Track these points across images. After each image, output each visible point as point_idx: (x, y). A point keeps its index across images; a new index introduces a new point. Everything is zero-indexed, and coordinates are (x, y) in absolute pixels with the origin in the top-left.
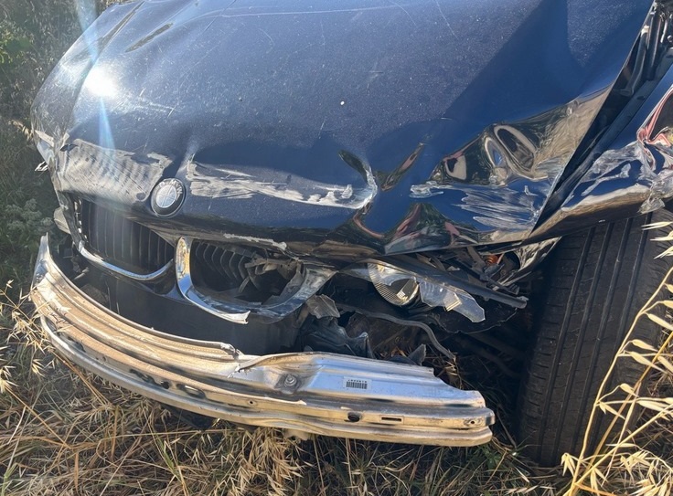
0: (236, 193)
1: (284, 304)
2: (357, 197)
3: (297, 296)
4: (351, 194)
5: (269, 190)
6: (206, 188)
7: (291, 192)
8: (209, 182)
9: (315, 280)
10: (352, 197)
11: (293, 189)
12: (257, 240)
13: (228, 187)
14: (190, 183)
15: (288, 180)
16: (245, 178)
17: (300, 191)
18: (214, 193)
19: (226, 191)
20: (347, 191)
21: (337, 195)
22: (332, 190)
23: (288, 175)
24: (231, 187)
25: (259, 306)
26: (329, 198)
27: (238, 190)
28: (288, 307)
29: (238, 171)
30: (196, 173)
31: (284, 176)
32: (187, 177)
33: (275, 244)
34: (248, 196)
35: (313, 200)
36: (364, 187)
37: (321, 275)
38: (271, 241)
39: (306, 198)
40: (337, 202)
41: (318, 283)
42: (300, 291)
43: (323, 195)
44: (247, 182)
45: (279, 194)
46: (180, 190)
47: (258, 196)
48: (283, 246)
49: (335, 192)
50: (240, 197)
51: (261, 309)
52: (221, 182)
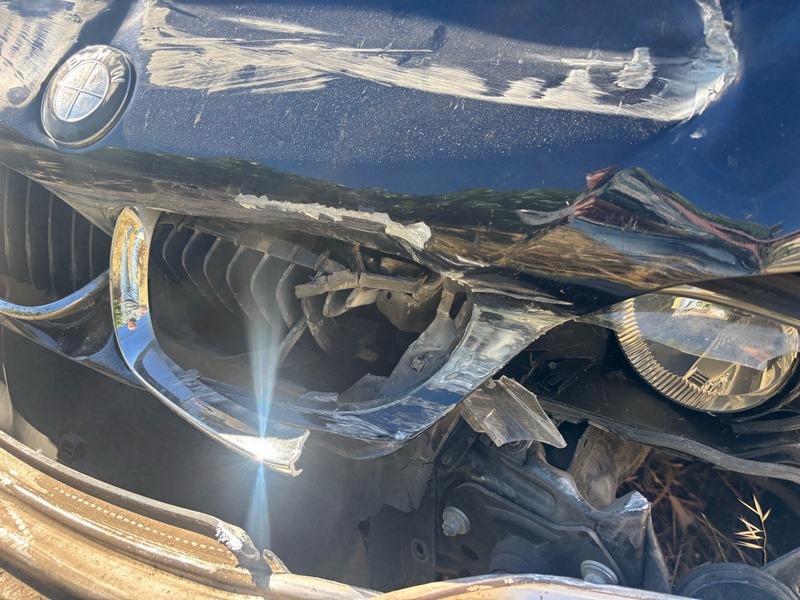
0: (278, 77)
1: (404, 401)
2: (669, 83)
3: (439, 381)
4: (647, 77)
5: (376, 68)
6: (190, 67)
7: (448, 71)
8: (199, 51)
9: (494, 337)
10: (653, 87)
11: (453, 64)
12: (336, 214)
13: (254, 62)
14: (146, 57)
15: (437, 41)
16: (307, 39)
17: (479, 70)
18: (213, 79)
19: (249, 72)
20: (636, 66)
21: (602, 78)
22: (581, 66)
23: (435, 26)
24: (262, 60)
25: (331, 406)
26: (574, 89)
27: (283, 70)
28: (415, 412)
29: (285, 20)
30: (169, 30)
31: (422, 29)
32: (140, 39)
33: (394, 229)
34: (314, 85)
35: (520, 93)
36: (693, 56)
37: (514, 327)
38: (381, 218)
39: (497, 86)
40: (603, 99)
41: (504, 346)
42: (450, 366)
43: (555, 79)
44: (311, 47)
45: (410, 79)
46: (119, 73)
47: (342, 85)
48: (418, 235)
49: (594, 71)
50: (288, 88)
51: (336, 415)
52: (236, 51)
